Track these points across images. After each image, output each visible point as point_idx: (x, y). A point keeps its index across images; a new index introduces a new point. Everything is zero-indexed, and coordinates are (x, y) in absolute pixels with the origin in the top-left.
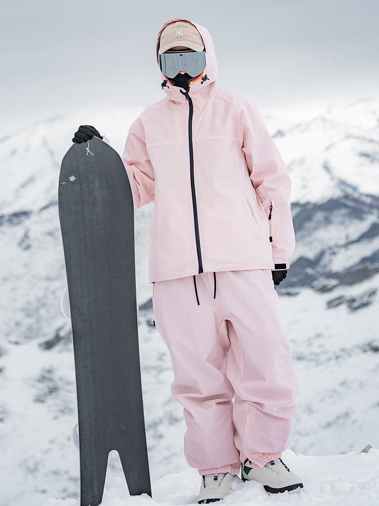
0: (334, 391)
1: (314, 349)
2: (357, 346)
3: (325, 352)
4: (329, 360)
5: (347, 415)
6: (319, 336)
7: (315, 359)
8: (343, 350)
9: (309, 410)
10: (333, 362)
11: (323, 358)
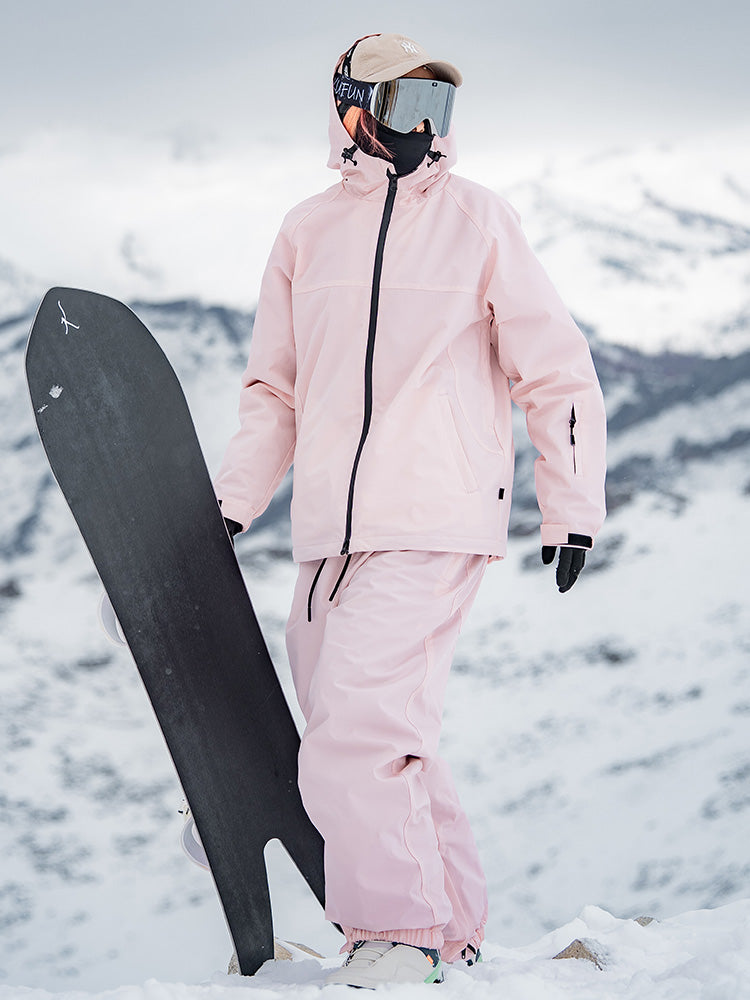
0: (526, 739)
1: (492, 651)
2: (578, 651)
3: (512, 659)
4: (518, 675)
5: (547, 788)
6: (502, 625)
7: (490, 672)
8: (549, 657)
9: (474, 774)
10: (527, 681)
11: (507, 670)
